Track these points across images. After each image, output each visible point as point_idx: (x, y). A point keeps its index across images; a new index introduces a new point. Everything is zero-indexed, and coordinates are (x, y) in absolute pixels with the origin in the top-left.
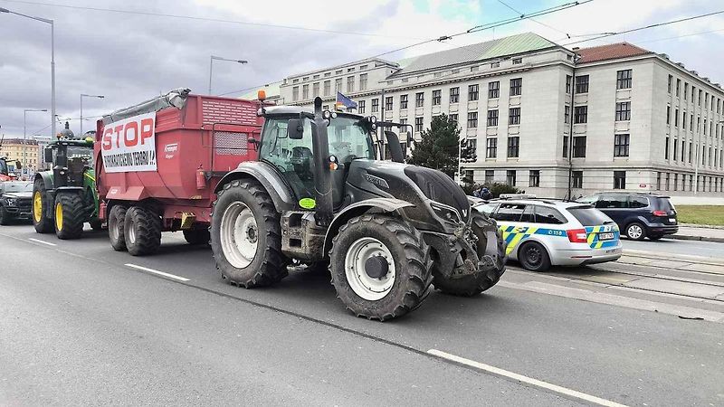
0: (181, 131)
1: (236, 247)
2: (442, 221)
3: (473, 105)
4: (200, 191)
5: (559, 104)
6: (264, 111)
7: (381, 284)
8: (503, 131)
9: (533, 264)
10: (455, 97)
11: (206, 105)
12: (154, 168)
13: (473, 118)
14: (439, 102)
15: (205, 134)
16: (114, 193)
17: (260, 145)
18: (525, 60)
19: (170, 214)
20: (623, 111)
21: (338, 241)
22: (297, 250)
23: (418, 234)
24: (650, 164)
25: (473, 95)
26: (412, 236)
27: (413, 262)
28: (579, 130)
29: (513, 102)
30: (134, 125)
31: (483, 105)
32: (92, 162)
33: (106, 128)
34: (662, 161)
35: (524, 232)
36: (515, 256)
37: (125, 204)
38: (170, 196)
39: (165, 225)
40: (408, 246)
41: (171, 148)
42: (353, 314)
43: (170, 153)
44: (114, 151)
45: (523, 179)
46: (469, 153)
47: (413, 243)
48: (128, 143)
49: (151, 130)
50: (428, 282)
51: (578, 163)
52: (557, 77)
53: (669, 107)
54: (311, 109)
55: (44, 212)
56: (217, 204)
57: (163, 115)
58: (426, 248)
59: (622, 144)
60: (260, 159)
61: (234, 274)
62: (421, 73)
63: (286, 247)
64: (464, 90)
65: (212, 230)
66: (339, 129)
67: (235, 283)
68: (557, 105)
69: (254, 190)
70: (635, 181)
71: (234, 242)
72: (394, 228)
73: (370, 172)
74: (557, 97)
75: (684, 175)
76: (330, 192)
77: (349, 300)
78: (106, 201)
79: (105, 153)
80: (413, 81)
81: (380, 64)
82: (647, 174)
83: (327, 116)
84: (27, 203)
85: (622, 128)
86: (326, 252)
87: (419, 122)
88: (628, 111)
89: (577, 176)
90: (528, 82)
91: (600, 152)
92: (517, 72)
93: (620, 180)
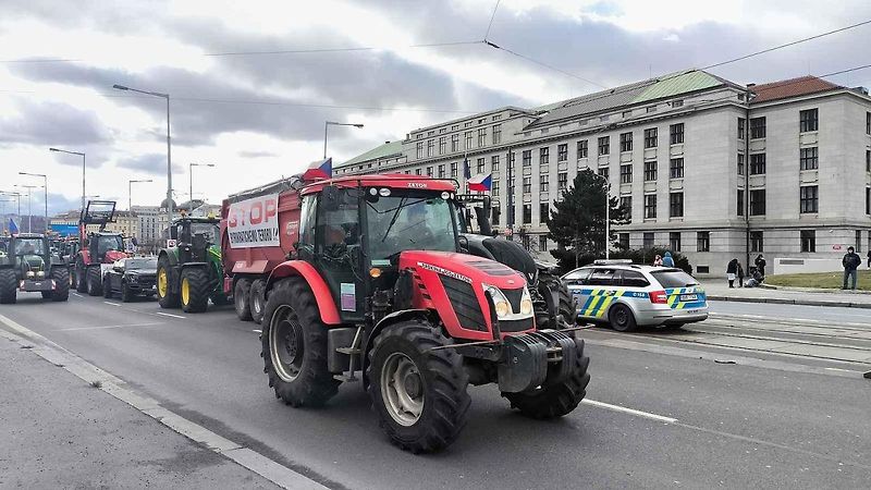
3: (626, 157)
5: (730, 153)
8: (663, 186)
9: (621, 326)
10: (604, 147)
12: (277, 243)
13: (626, 172)
14: (586, 155)
16: (240, 267)
18: (687, 102)
20: (809, 158)
24: (846, 221)
25: (626, 145)
28: (757, 182)
29: (674, 152)
30: (258, 205)
31: (638, 156)
33: (232, 207)
34: (862, 217)
35: (613, 295)
37: (251, 277)
41: (292, 226)
43: (292, 230)
44: (240, 228)
45: (689, 243)
46: (624, 211)
48: (253, 222)
49: (274, 210)
51: (757, 221)
52: (727, 121)
53: (868, 151)
55: (169, 287)
57: (285, 197)
59: (809, 197)
62: (564, 121)
64: (615, 140)
68: (727, 154)
70: (827, 241)
74: (727, 144)
78: (232, 274)
79: (231, 230)
80: (554, 131)
81: (516, 113)
82: (843, 233)
84: (153, 279)
85: (809, 178)
87: (563, 179)
88: (815, 158)
89: (756, 238)
90: (692, 127)
91: (783, 208)
92: (678, 116)
93: (808, 241)
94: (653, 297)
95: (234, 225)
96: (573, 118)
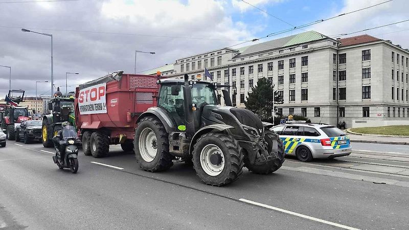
0: (119, 93)
1: (147, 151)
2: (249, 135)
3: (281, 72)
4: (129, 123)
5: (330, 70)
6: (160, 81)
7: (218, 168)
8: (298, 86)
9: (304, 158)
10: (270, 68)
11: (131, 78)
12: (105, 112)
13: (281, 79)
14: (262, 71)
15: (131, 94)
16: (85, 125)
17: (158, 98)
18: (309, 46)
19: (113, 136)
20: (366, 73)
21: (196, 146)
22: (177, 152)
23: (236, 142)
24: (383, 102)
25: (281, 66)
26: (233, 143)
27: (233, 156)
28: (342, 84)
29: (303, 70)
30: (95, 90)
31: (286, 72)
32: (73, 110)
33: (81, 91)
34: (390, 101)
35: (298, 141)
36: (294, 154)
37: (91, 131)
38: (114, 126)
39: (112, 142)
40: (230, 148)
41: (114, 101)
42: (205, 183)
43: (114, 104)
44: (85, 103)
45: (310, 113)
46: (280, 98)
47: (233, 146)
48: (92, 99)
49: (104, 92)
50: (241, 166)
51: (342, 103)
52: (327, 56)
53: (393, 70)
54: (183, 80)
55: (48, 136)
56: (137, 129)
57: (110, 85)
58: (240, 149)
59: (366, 92)
60: (159, 106)
61: (145, 165)
62: (251, 55)
63: (171, 150)
64: (275, 64)
65: (134, 143)
66: (199, 89)
67: (146, 170)
68: (329, 71)
69: (155, 122)
70: (375, 112)
71: (146, 148)
72: (223, 139)
73: (214, 111)
74: (328, 66)
75: (404, 108)
76: (193, 122)
77: (203, 176)
78: (81, 129)
79: (80, 105)
80: (247, 59)
81: (228, 51)
82: (382, 108)
83: (191, 83)
84: (39, 132)
85: (366, 82)
86: (191, 152)
87: (251, 82)
88: (369, 73)
89: (341, 110)
90: (311, 58)
91: (354, 96)
92: (305, 53)
93: (366, 112)
94: (323, 142)
95: (82, 102)
96: (255, 53)
